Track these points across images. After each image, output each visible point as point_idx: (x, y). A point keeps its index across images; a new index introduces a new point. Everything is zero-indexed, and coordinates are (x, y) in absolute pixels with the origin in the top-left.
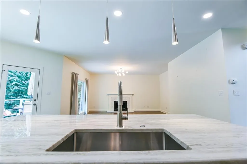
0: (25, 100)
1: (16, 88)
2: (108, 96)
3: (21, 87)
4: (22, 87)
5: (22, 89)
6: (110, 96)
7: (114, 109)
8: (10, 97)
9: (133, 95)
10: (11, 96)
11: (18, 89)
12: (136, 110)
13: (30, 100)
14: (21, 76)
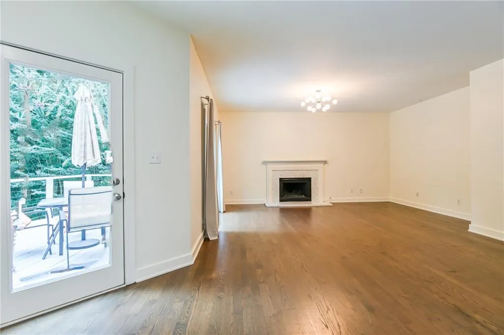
0: (62, 181)
1: (30, 149)
2: (264, 166)
3: (41, 147)
4: (44, 147)
5: (42, 153)
6: (269, 166)
7: (280, 197)
8: (15, 172)
9: (325, 162)
10: (18, 169)
11: (34, 151)
12: (332, 198)
13: (79, 179)
14: (38, 120)
